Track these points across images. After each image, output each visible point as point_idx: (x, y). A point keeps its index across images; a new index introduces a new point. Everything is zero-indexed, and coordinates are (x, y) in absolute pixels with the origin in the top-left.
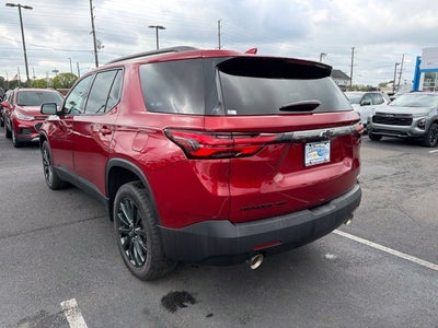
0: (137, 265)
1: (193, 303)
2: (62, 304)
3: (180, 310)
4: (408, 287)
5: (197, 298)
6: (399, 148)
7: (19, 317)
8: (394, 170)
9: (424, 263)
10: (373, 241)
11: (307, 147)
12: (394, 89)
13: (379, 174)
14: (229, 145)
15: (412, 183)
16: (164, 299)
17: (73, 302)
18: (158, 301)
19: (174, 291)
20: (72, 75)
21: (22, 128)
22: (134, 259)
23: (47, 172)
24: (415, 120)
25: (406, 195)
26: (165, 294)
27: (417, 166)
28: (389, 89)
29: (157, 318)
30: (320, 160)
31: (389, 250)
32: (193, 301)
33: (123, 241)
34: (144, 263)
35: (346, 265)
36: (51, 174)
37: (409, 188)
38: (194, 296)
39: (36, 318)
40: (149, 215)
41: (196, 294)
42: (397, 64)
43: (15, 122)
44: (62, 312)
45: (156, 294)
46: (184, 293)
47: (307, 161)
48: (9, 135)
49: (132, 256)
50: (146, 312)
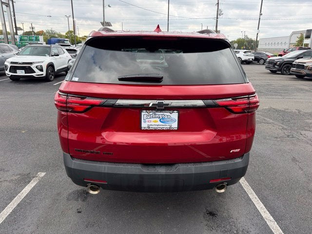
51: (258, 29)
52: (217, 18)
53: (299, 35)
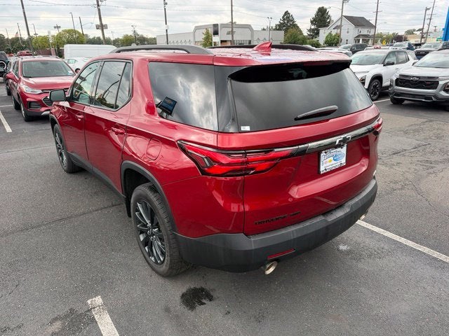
0: (156, 262)
1: (210, 300)
2: (89, 302)
3: (199, 308)
4: (418, 282)
5: (215, 294)
6: (422, 113)
7: (51, 317)
8: (415, 143)
9: (436, 254)
10: (387, 229)
11: (323, 154)
12: (422, 37)
13: (399, 148)
14: (243, 163)
15: (433, 158)
16: (183, 296)
17: (98, 300)
18: (178, 299)
19: (192, 287)
20: (75, 32)
21: (30, 102)
22: (153, 256)
23: (61, 154)
24: (441, 83)
25: (424, 173)
26: (184, 290)
27: (438, 137)
28: (417, 37)
29: (177, 316)
30: (336, 164)
31: (403, 240)
32: (211, 298)
33: (142, 238)
34: (163, 262)
35: (359, 258)
36: (65, 158)
37: (429, 165)
38: (212, 293)
39: (66, 316)
40: (166, 220)
41: (214, 290)
42: (427, 9)
43: (22, 96)
44: (89, 310)
45: (176, 290)
46: (202, 290)
47: (322, 169)
48: (17, 107)
49: (151, 253)
50: (167, 310)
51: (166, 23)
52: (98, 5)
53: (204, 31)
